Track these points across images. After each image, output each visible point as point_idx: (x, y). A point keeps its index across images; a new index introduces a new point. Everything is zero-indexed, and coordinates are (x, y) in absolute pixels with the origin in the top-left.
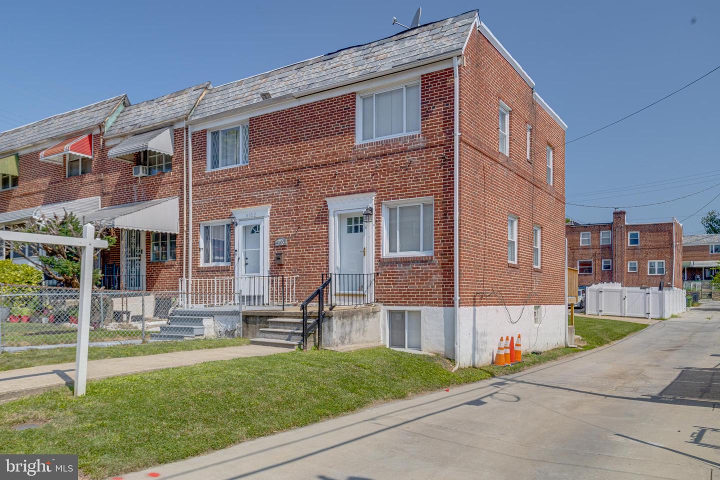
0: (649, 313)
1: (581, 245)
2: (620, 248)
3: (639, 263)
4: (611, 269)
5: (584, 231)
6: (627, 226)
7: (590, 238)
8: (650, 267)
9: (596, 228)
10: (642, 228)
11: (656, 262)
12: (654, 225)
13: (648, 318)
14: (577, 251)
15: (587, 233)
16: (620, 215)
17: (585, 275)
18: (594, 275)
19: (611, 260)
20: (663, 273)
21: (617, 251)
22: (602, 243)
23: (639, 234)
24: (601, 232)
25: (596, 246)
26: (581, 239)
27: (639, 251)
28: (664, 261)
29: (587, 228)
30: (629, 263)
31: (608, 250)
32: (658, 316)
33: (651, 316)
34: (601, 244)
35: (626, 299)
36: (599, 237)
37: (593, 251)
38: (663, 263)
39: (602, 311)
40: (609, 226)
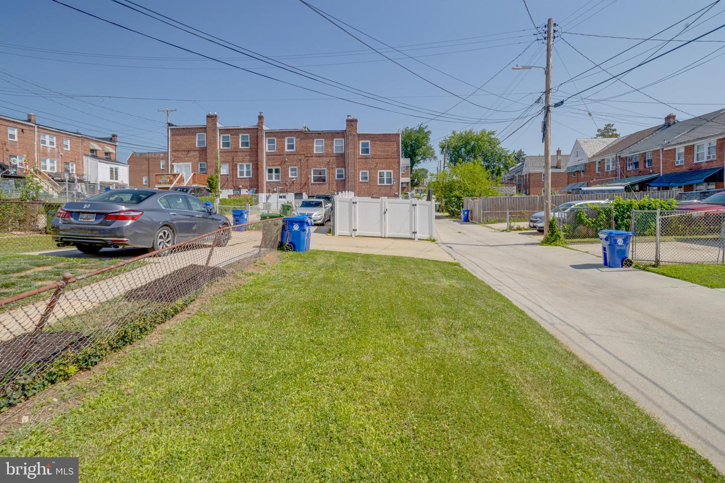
0: (416, 233)
1: (315, 152)
2: (353, 156)
3: (370, 172)
4: (344, 178)
5: (317, 138)
6: (359, 135)
7: (324, 145)
8: (380, 177)
9: (330, 135)
10: (373, 137)
11: (385, 171)
12: (383, 135)
13: (414, 239)
14: (311, 159)
15: (321, 140)
16: (353, 123)
17: (319, 184)
18: (327, 184)
19: (344, 169)
20: (391, 183)
21: (350, 160)
22: (336, 151)
23: (369, 144)
24: (335, 140)
25: (330, 154)
26: (315, 145)
27: (369, 160)
28: (391, 171)
29: (319, 134)
30: (361, 172)
31: (342, 159)
32: (427, 236)
33: (418, 236)
34: (334, 152)
35: (387, 212)
36: (333, 144)
37: (326, 159)
38: (391, 173)
39: (356, 230)
40: (342, 134)
